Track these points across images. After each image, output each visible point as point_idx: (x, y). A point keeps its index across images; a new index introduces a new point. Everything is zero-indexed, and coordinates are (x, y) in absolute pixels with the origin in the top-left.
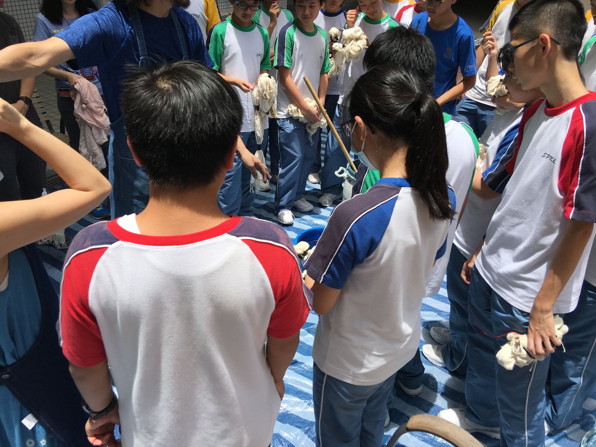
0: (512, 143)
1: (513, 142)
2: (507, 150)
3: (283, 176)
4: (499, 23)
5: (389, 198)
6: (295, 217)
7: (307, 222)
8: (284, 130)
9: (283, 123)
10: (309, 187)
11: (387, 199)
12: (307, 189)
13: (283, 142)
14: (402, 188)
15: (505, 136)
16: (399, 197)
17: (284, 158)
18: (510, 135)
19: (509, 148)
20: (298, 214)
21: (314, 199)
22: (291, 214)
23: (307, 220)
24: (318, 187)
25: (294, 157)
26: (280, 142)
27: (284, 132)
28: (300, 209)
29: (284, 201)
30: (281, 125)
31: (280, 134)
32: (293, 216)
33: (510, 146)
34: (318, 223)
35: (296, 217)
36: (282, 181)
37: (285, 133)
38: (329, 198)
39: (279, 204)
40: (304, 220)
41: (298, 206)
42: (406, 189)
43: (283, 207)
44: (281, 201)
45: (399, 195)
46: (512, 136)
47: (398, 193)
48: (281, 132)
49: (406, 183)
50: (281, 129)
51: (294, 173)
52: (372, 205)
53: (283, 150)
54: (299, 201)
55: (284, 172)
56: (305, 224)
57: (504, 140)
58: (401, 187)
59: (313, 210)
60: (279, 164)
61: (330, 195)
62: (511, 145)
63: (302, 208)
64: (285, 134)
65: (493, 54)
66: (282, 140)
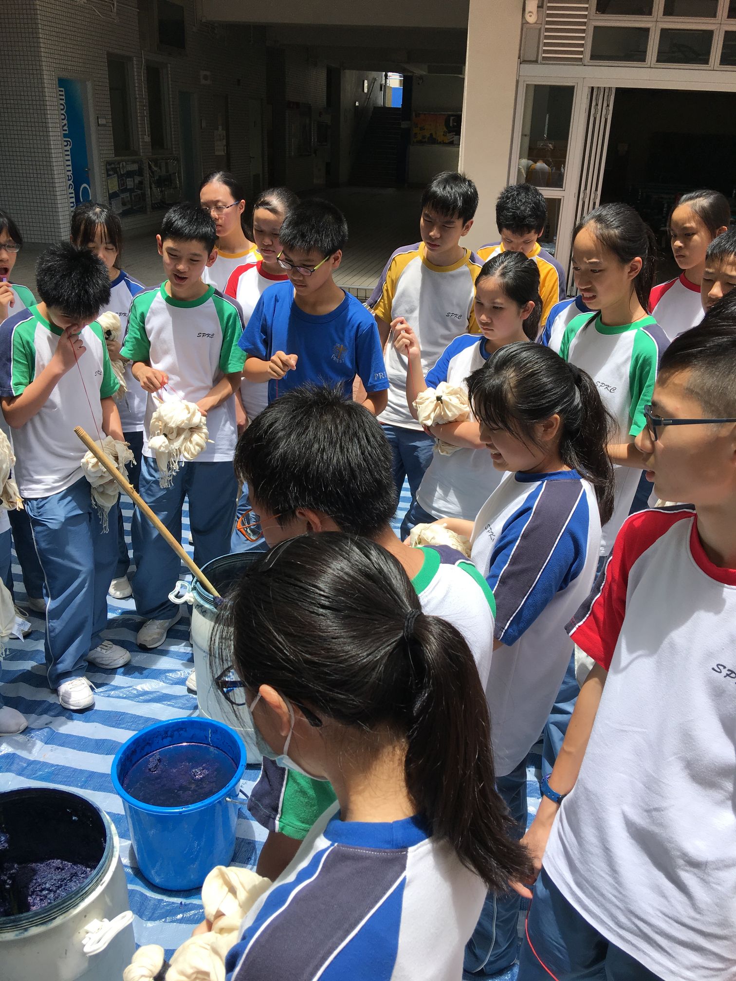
0: (517, 543)
1: (518, 541)
2: (511, 557)
3: (56, 614)
4: (403, 294)
5: (385, 893)
6: (96, 685)
7: (122, 692)
8: (45, 525)
9: (39, 510)
10: (114, 609)
11: (381, 898)
12: (110, 616)
13: (47, 547)
14: (410, 849)
15: (502, 533)
16: (407, 880)
17: (52, 578)
18: (510, 530)
19: (513, 553)
20: (100, 677)
21: (127, 635)
22: (86, 685)
23: (123, 688)
24: (131, 605)
25: (77, 573)
26: (39, 549)
27: (45, 528)
28: (103, 664)
29: (67, 661)
30: (36, 514)
31: (37, 533)
32: (91, 687)
33: (514, 550)
34: (147, 689)
35: (99, 686)
36: (57, 625)
37: (47, 530)
38: (158, 630)
39: (56, 669)
40: (116, 688)
41: (98, 660)
42: (420, 847)
43: (66, 675)
44: (61, 662)
45: (407, 873)
46: (515, 530)
47: (403, 868)
48: (39, 529)
49: (415, 831)
50: (37, 523)
51: (80, 604)
52: (346, 926)
53: (47, 562)
54: (99, 649)
55: (57, 605)
56: (119, 697)
57: (502, 538)
58: (405, 848)
59: (130, 661)
60: (44, 591)
61: (158, 622)
62: (515, 547)
63: (107, 662)
64: (48, 532)
65: (413, 354)
66: (43, 545)
